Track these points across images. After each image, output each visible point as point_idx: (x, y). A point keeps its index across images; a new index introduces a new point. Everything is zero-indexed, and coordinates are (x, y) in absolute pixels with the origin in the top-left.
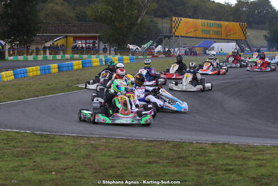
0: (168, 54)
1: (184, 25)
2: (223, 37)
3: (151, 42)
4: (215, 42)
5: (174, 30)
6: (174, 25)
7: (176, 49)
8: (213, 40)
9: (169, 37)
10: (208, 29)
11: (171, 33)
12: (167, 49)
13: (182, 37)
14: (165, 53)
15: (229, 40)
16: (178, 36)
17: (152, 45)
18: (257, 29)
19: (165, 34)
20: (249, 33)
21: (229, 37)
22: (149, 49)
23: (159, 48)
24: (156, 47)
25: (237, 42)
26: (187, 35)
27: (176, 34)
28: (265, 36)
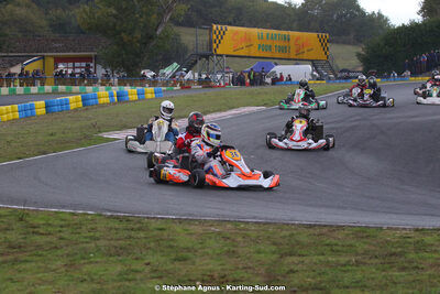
0: (206, 83)
1: (233, 38)
2: (293, 56)
3: (175, 64)
4: (276, 64)
5: (215, 46)
6: (215, 37)
7: (219, 76)
8: (276, 61)
9: (207, 57)
10: (269, 43)
11: (211, 50)
12: (204, 76)
13: (227, 56)
14: (200, 82)
15: (298, 61)
16: (221, 55)
17: (180, 69)
18: (345, 43)
19: (200, 51)
20: (334, 49)
21: (301, 57)
23: (189, 75)
24: (187, 72)
25: (314, 63)
26: (235, 53)
27: (219, 52)
28: (359, 55)
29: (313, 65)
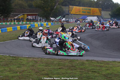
1: (75, 9)
2: (92, 14)
3: (60, 16)
4: (88, 17)
5: (70, 11)
6: (70, 9)
7: (71, 20)
8: (87, 16)
9: (68, 14)
10: (85, 11)
11: (69, 12)
12: (67, 20)
13: (73, 14)
14: (66, 21)
15: (94, 16)
16: (72, 14)
17: (61, 18)
18: (106, 11)
19: (66, 13)
20: (103, 12)
21: (94, 15)
22: (59, 19)
23: (64, 19)
24: (62, 19)
26: (76, 14)
27: (71, 13)
28: (109, 14)
29: (97, 17)
